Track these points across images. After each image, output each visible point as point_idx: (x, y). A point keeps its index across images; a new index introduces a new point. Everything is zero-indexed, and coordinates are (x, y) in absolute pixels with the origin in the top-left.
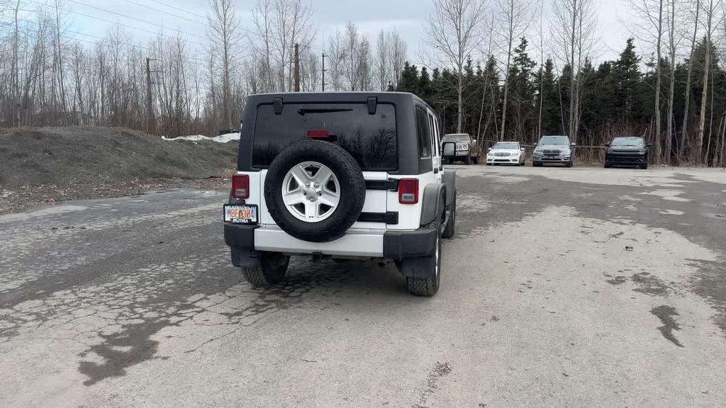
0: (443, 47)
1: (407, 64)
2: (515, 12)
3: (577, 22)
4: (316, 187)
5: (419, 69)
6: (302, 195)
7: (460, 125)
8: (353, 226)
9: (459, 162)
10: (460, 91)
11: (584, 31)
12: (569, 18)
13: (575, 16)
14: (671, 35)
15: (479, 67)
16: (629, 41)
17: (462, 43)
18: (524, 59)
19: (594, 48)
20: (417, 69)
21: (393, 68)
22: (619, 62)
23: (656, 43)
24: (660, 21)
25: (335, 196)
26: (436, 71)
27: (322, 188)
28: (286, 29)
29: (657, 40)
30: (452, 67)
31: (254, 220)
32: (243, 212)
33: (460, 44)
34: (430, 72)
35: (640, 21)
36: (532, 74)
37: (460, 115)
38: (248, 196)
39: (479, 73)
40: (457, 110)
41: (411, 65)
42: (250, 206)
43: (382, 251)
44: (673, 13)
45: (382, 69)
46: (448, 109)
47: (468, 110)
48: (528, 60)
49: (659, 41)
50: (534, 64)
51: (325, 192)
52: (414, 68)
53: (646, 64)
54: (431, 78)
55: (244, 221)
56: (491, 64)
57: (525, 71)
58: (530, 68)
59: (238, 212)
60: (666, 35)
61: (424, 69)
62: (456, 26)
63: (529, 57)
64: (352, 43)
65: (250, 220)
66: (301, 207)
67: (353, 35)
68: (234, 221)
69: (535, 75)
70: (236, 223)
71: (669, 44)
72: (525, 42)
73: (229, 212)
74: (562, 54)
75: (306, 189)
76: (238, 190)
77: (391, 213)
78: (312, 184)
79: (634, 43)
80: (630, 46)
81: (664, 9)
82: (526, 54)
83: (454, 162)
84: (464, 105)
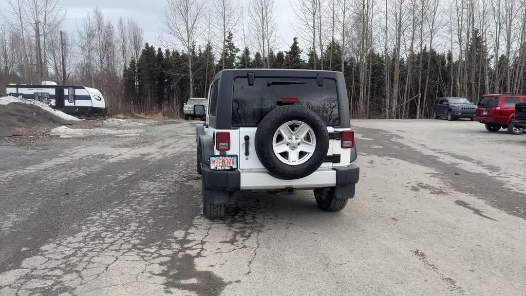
0: (175, 34)
1: (147, 44)
2: (227, 13)
3: (265, 23)
4: (297, 139)
5: (156, 49)
6: (286, 145)
7: (192, 92)
8: (321, 166)
9: (198, 118)
10: (190, 67)
11: (270, 31)
12: (259, 21)
13: (263, 20)
14: (320, 38)
15: (200, 50)
16: (295, 39)
17: (189, 32)
18: (231, 46)
19: (277, 41)
20: (155, 49)
21: (133, 47)
22: (290, 53)
23: (312, 42)
24: (314, 28)
25: (312, 145)
26: (167, 51)
27: (302, 139)
28: (39, 9)
29: (313, 40)
30: (182, 49)
31: (235, 167)
32: (226, 161)
33: (188, 32)
34: (164, 52)
35: (304, 27)
36: (238, 57)
37: (191, 84)
38: (229, 149)
39: (200, 54)
40: (189, 81)
41: (150, 46)
42: (232, 156)
43: (335, 182)
44: (320, 23)
45: (124, 47)
46: (182, 79)
47: (196, 81)
48: (234, 47)
49: (314, 40)
50: (238, 50)
51: (303, 142)
52: (152, 48)
53: (308, 55)
54: (165, 57)
55: (227, 168)
56: (209, 48)
57: (232, 55)
58: (235, 53)
59: (221, 161)
60: (317, 37)
61: (160, 49)
62: (185, 19)
63: (234, 45)
64: (99, 24)
65: (231, 167)
66: (285, 155)
67: (99, 19)
68: (219, 168)
69: (240, 59)
70: (220, 170)
71: (319, 43)
72: (231, 35)
73: (214, 162)
74: (257, 45)
75: (290, 141)
76: (221, 144)
77: (336, 155)
78: (294, 137)
79: (298, 41)
80: (295, 43)
81: (316, 21)
82: (233, 44)
83: (195, 119)
84: (194, 77)
